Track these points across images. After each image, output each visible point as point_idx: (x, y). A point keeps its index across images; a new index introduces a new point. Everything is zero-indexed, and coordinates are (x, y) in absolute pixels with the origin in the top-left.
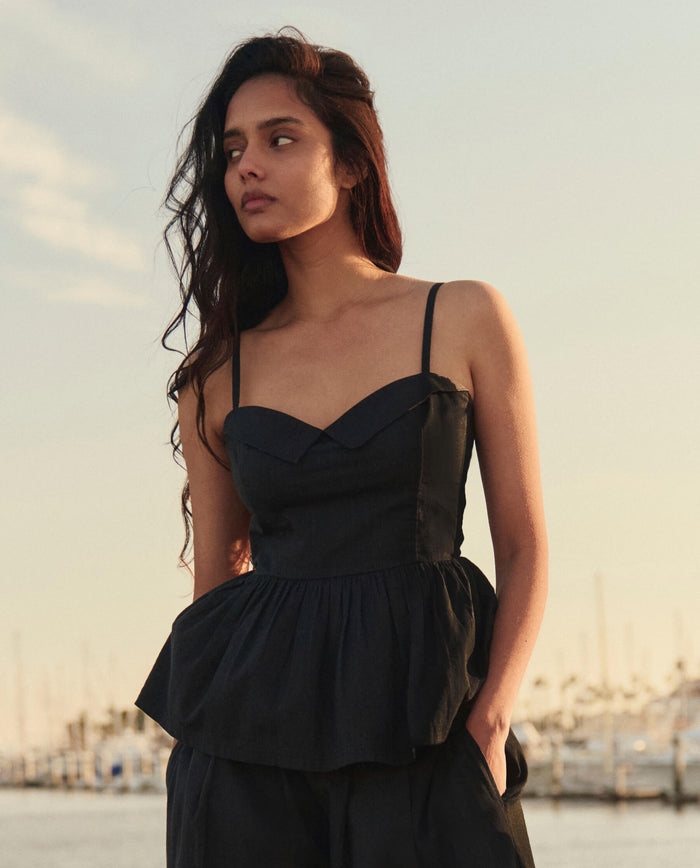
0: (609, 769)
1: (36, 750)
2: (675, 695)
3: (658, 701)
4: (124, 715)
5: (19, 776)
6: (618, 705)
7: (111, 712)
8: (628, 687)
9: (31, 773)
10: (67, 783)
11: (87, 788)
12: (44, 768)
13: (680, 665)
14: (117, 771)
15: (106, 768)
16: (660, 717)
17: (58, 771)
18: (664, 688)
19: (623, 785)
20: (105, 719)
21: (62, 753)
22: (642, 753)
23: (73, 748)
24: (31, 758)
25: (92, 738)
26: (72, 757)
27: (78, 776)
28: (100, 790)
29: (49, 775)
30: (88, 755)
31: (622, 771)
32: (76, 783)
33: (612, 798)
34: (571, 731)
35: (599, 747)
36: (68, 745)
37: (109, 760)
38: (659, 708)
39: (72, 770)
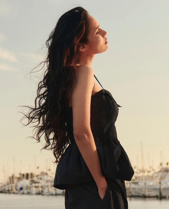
0: (144, 190)
1: (1, 184)
2: (160, 171)
3: (156, 173)
4: (23, 175)
6: (146, 174)
7: (20, 174)
8: (149, 170)
10: (9, 192)
11: (14, 193)
12: (3, 188)
13: (161, 164)
14: (21, 189)
15: (18, 188)
16: (156, 177)
17: (7, 189)
18: (157, 170)
19: (147, 194)
20: (18, 176)
21: (8, 184)
22: (152, 186)
23: (10, 183)
25: (15, 181)
26: (10, 185)
27: (12, 190)
28: (17, 193)
29: (4, 190)
30: (14, 185)
31: (147, 190)
32: (11, 192)
33: (144, 197)
34: (134, 180)
35: (141, 184)
36: (9, 182)
37: (19, 186)
38: (156, 175)
39: (10, 188)
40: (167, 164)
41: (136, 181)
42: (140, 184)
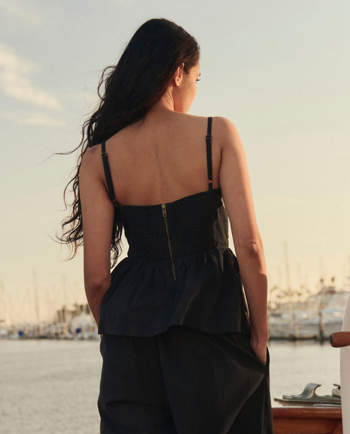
0: (292, 326)
1: (43, 323)
2: (320, 293)
3: (312, 296)
4: (81, 307)
5: (37, 334)
6: (295, 299)
7: (76, 305)
8: (299, 290)
9: (42, 333)
10: (57, 337)
11: (66, 339)
12: (47, 331)
13: (322, 281)
14: (78, 331)
15: (73, 330)
16: (314, 303)
17: (53, 330)
18: (315, 291)
19: (298, 333)
20: (72, 308)
21: (55, 323)
22: (306, 319)
23: (60, 321)
24: (42, 326)
25: (68, 317)
26: (59, 325)
27: (62, 333)
28: (72, 339)
29: (49, 333)
30: (65, 325)
31: (297, 327)
32: (61, 336)
33: (293, 339)
34: (274, 310)
35: (287, 317)
36: (57, 320)
37: (75, 326)
38: (312, 299)
39: (59, 331)
40: (333, 279)
41: (278, 312)
42: (285, 316)
